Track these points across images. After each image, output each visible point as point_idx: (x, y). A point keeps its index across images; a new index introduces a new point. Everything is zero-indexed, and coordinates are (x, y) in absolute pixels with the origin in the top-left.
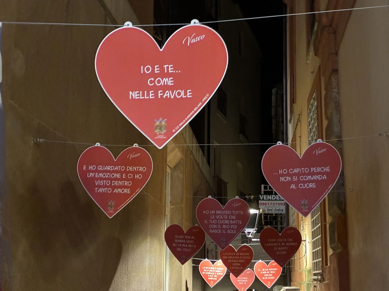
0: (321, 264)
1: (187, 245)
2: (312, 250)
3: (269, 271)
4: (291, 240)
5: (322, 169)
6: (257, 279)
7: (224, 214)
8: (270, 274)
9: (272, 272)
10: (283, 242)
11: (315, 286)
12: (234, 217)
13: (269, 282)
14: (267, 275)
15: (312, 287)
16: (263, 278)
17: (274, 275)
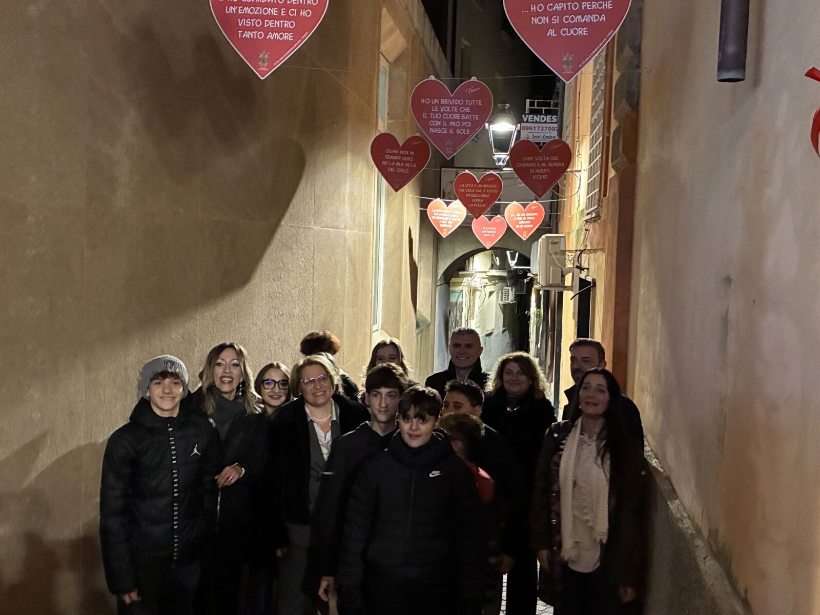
0: (597, 197)
1: (402, 164)
2: (589, 180)
3: (526, 216)
4: (556, 158)
5: (600, 5)
6: (509, 229)
7: (453, 105)
8: (527, 220)
9: (529, 218)
10: (543, 162)
11: (586, 230)
12: (467, 110)
13: (525, 232)
14: (523, 222)
15: (584, 231)
16: (517, 226)
17: (532, 222)
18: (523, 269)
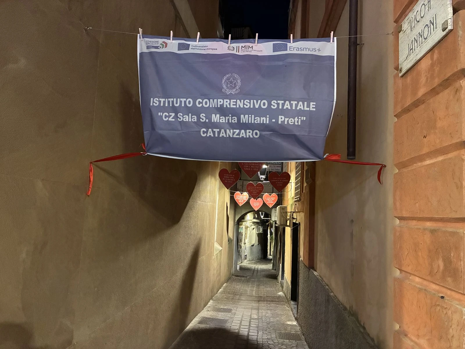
1: (230, 180)
2: (295, 186)
3: (271, 199)
4: (285, 178)
6: (264, 203)
10: (280, 179)
11: (295, 204)
13: (271, 204)
16: (268, 202)
17: (273, 201)
18: (266, 219)
